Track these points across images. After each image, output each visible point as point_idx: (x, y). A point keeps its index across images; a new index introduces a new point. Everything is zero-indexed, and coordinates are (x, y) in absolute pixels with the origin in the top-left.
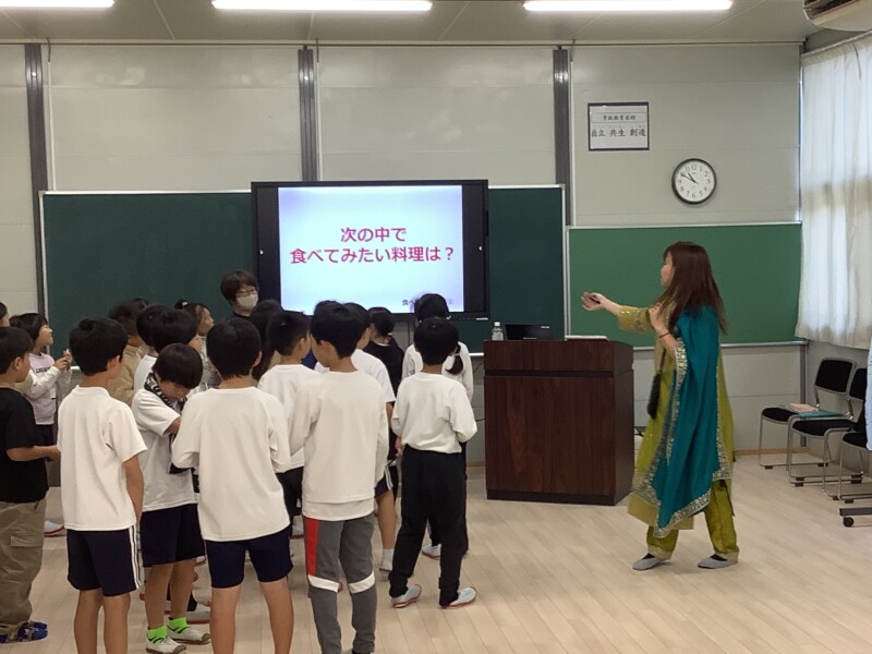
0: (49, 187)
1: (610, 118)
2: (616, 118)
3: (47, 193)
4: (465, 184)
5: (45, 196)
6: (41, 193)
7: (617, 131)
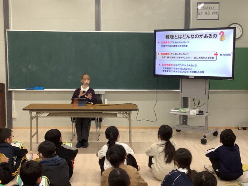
0: (10, 29)
1: (205, 8)
2: (207, 8)
3: (9, 30)
5: (8, 31)
6: (7, 30)
7: (207, 13)
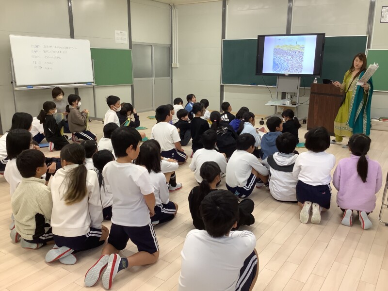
0: (225, 38)
4: (318, 35)
6: (223, 40)
